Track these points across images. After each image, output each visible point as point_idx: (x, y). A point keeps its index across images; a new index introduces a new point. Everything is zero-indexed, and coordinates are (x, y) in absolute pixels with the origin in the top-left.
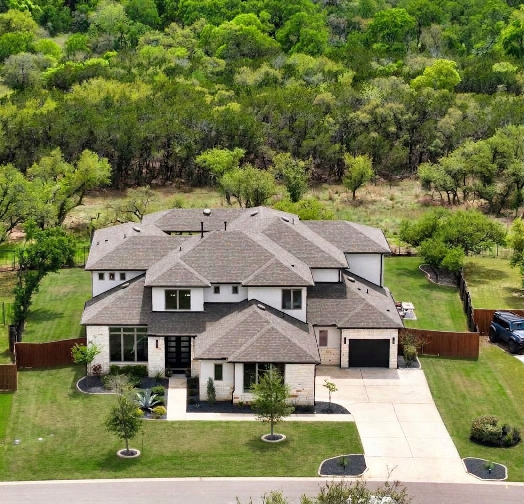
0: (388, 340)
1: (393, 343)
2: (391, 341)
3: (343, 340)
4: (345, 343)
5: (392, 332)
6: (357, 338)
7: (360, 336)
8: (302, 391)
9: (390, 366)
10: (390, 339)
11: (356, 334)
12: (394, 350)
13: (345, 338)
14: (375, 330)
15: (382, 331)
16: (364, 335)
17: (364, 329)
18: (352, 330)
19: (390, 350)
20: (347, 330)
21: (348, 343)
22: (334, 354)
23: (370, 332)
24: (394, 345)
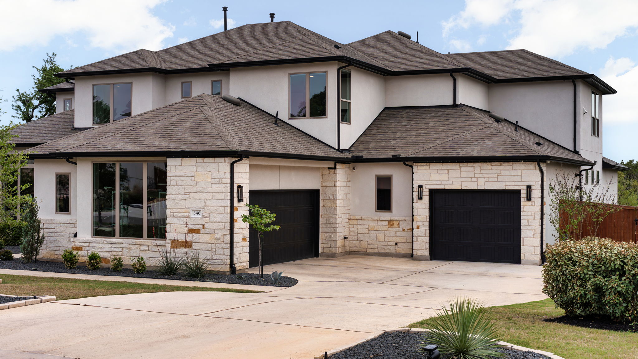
0: (518, 192)
1: (529, 199)
2: (523, 195)
3: (416, 193)
4: (420, 198)
5: (525, 172)
6: (447, 187)
7: (454, 183)
8: (202, 231)
9: (522, 257)
10: (520, 190)
11: (444, 177)
12: (529, 218)
13: (420, 187)
14: (486, 166)
15: (501, 168)
16: (461, 179)
17: (462, 164)
18: (435, 167)
19: (522, 217)
20: (425, 167)
21: (426, 198)
22: (404, 230)
23: (476, 172)
24: (529, 203)
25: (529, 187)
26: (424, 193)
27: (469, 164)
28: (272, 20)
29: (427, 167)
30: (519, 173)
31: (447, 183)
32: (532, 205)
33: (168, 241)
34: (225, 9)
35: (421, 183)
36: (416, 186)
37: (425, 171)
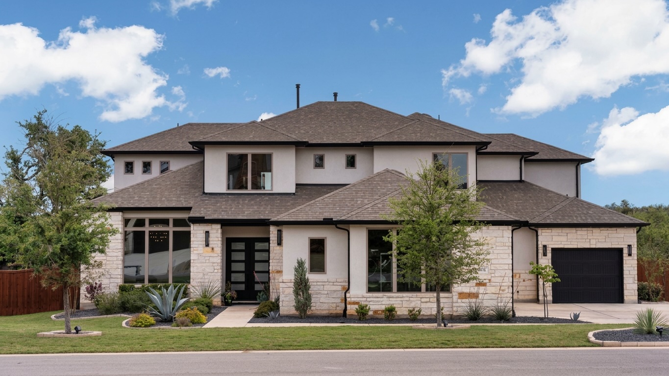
0: (620, 250)
1: (630, 255)
2: (625, 251)
3: (541, 251)
4: (545, 254)
5: (626, 235)
6: (566, 247)
7: (572, 243)
8: (488, 284)
9: (625, 298)
10: (623, 248)
11: (564, 239)
12: (630, 269)
13: (545, 247)
14: (596, 231)
15: (608, 232)
16: (577, 240)
17: (577, 229)
18: (556, 231)
19: (624, 269)
20: (548, 231)
21: (549, 255)
22: (524, 281)
23: (589, 235)
24: (630, 258)
25: (630, 246)
26: (548, 251)
27: (584, 229)
28: (335, 99)
29: (550, 231)
30: (622, 235)
31: (566, 243)
32: (632, 259)
33: (454, 294)
34: (298, 86)
35: (544, 243)
36: (540, 246)
37: (547, 234)
